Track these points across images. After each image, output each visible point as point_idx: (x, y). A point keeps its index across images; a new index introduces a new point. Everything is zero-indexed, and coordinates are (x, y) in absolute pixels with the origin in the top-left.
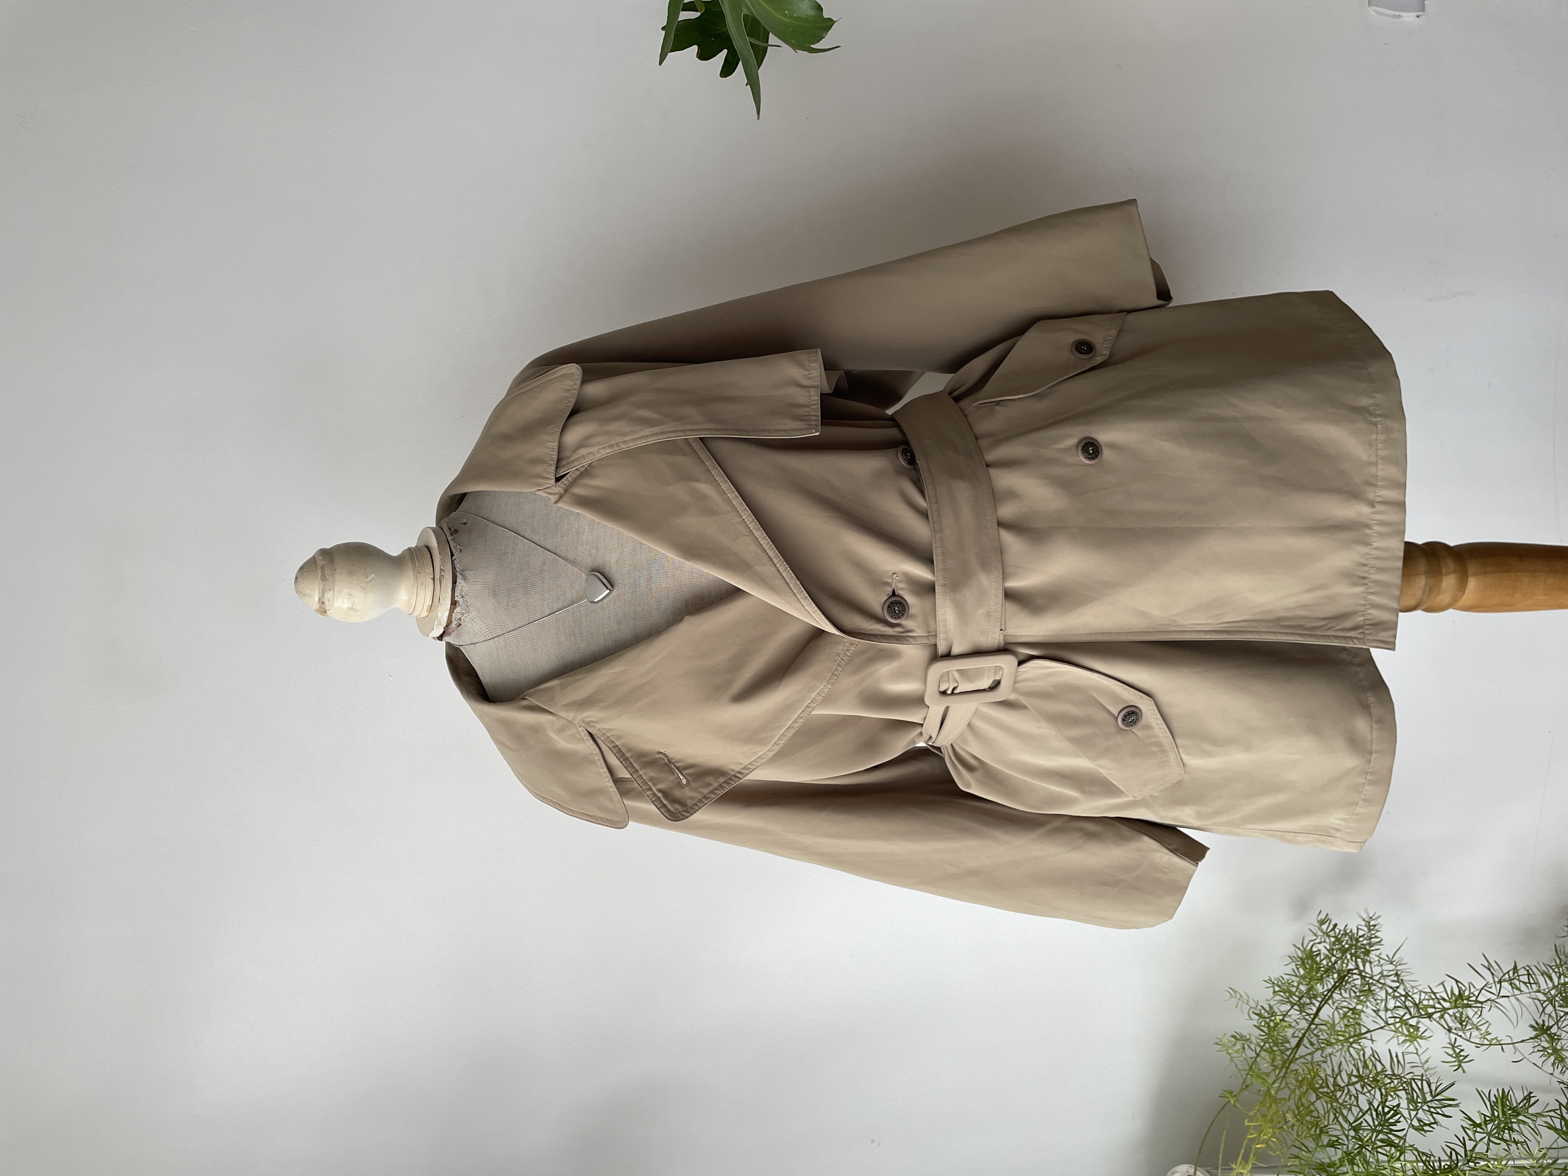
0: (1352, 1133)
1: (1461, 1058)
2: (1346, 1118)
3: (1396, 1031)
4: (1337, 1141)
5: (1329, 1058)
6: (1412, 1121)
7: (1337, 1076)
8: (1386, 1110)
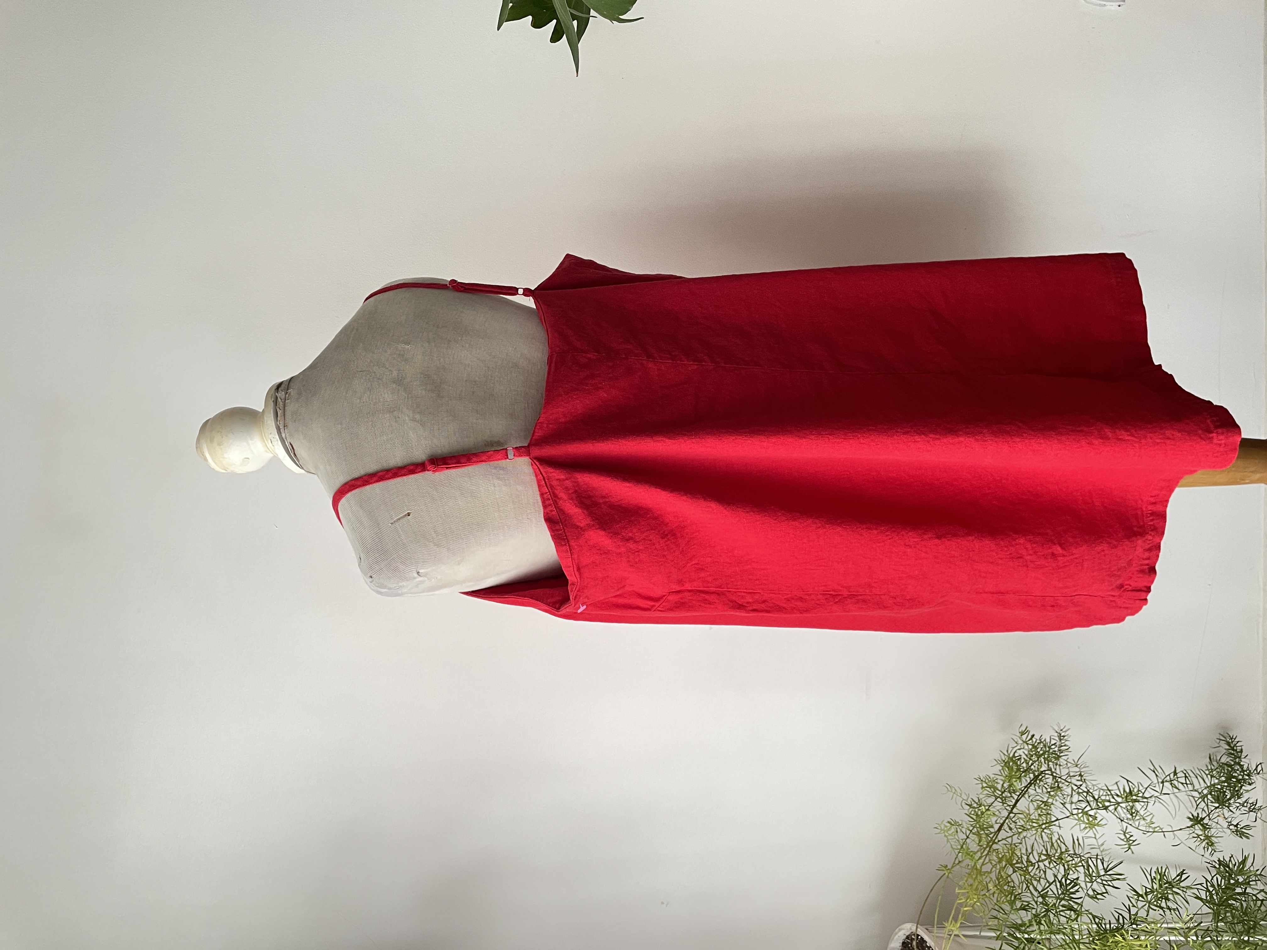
0: (1040, 899)
1: (1131, 842)
2: (1036, 888)
3: (1079, 819)
4: (1027, 905)
5: (1023, 840)
6: (1088, 890)
7: (1030, 854)
8: (1068, 882)
